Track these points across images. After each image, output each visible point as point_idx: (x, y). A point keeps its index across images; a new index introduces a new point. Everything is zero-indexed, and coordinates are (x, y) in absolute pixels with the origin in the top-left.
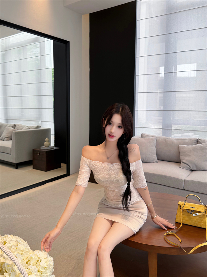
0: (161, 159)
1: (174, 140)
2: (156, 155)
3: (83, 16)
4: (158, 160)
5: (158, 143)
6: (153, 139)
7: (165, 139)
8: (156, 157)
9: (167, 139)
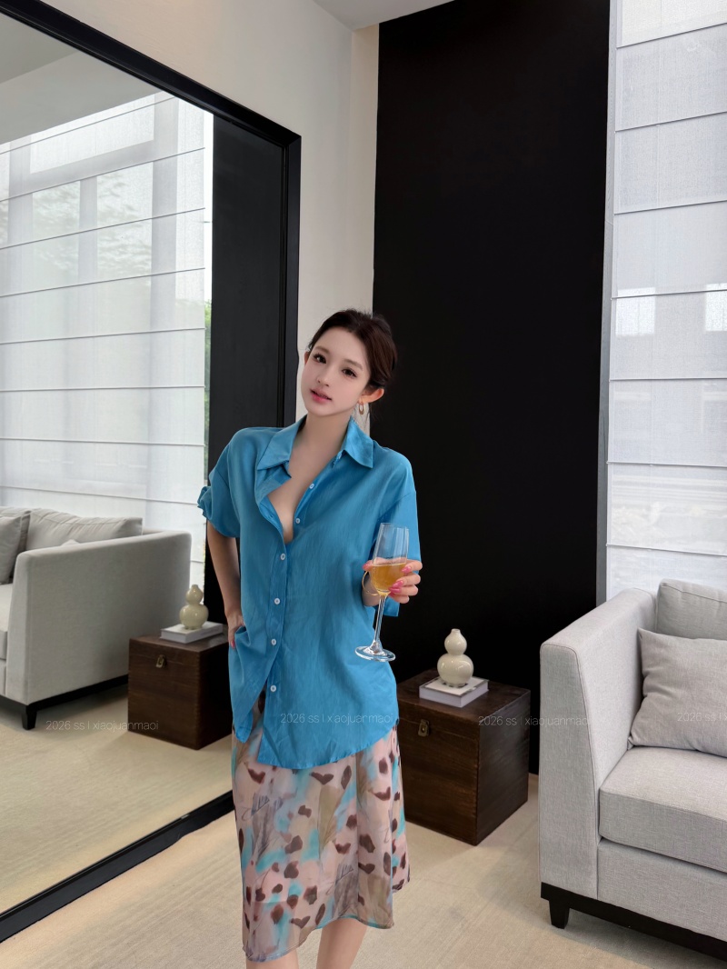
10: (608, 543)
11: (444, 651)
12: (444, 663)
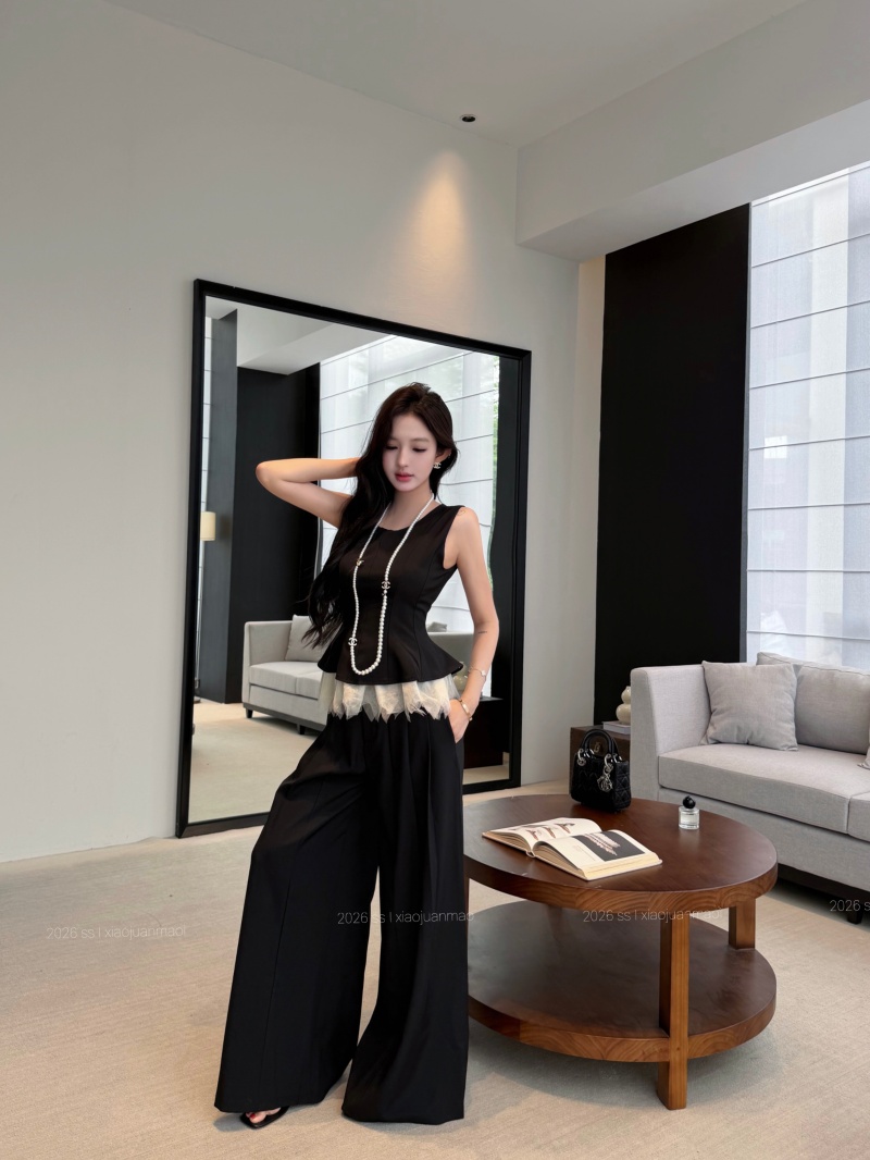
0: (807, 739)
1: (861, 677)
2: (792, 726)
3: (581, 265)
4: (799, 743)
5: (805, 684)
6: (782, 671)
7: (830, 673)
8: (794, 733)
9: (837, 675)
10: (748, 629)
11: (622, 702)
12: (620, 709)
